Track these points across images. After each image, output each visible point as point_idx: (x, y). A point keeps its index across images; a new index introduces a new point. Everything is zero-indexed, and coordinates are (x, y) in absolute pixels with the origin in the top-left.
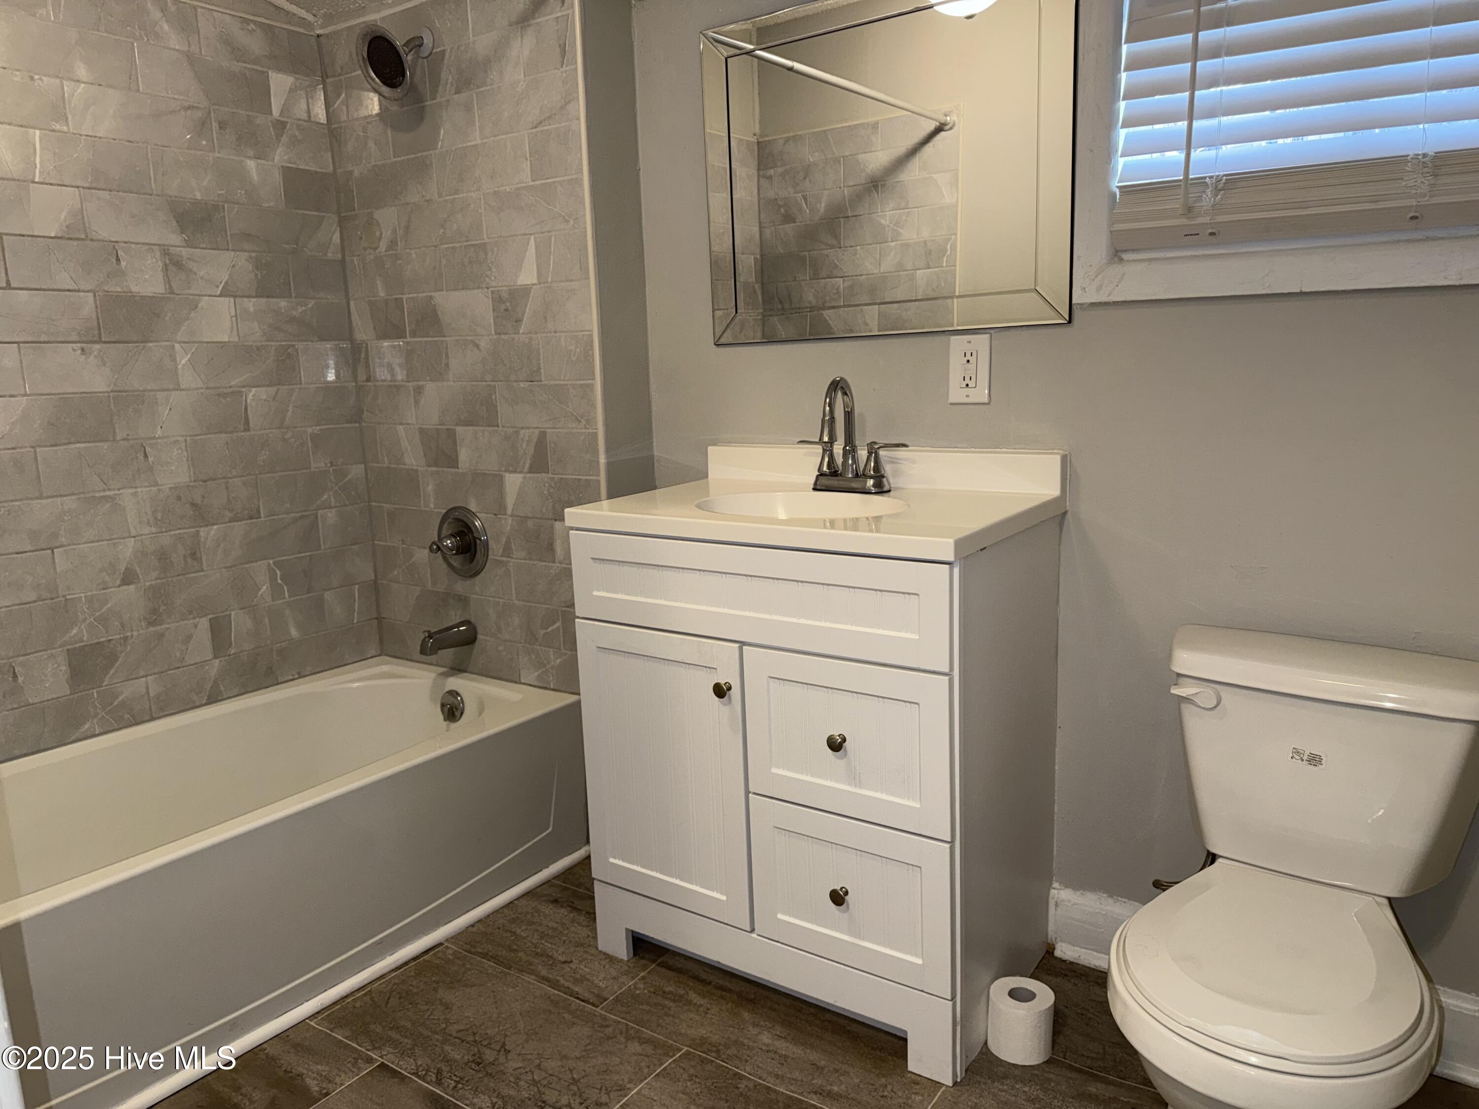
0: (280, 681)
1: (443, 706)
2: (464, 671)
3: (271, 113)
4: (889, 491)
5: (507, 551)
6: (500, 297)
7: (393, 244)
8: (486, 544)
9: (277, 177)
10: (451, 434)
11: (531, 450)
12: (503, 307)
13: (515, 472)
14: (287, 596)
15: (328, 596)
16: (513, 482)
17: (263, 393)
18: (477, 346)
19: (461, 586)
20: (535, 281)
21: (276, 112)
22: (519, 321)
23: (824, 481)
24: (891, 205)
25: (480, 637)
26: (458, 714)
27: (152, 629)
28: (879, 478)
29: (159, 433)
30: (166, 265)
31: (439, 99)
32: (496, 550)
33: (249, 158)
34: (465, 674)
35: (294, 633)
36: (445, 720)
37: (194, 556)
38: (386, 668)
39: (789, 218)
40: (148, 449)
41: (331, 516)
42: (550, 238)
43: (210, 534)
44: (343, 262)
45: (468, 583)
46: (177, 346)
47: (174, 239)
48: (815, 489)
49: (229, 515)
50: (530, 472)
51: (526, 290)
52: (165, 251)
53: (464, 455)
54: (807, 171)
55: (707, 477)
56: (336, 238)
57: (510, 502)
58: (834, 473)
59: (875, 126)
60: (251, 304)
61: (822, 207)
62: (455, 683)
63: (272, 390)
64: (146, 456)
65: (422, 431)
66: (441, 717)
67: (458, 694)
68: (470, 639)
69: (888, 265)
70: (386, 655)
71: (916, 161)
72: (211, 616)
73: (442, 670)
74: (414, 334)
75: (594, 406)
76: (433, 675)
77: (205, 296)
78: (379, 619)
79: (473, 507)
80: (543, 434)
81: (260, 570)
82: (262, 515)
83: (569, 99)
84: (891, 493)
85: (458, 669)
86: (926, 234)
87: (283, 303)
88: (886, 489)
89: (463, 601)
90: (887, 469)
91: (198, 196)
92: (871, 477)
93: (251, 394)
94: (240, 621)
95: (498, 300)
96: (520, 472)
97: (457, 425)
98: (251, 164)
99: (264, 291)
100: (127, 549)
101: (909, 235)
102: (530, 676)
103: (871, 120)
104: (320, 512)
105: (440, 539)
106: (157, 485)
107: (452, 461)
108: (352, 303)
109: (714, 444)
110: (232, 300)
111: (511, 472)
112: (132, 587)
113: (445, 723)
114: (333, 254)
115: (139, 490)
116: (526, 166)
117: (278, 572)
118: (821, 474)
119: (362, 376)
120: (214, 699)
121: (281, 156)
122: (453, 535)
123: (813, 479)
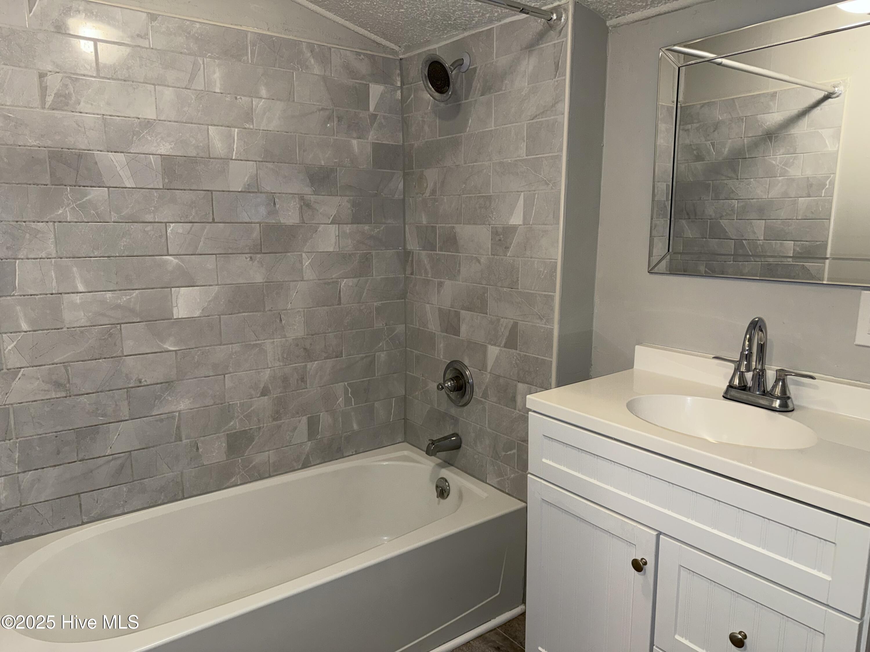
0: (345, 455)
1: (437, 487)
2: (452, 465)
3: (369, 110)
4: (793, 410)
5: (485, 395)
6: (497, 232)
7: (433, 192)
8: (472, 386)
9: (369, 149)
10: (457, 314)
11: (507, 333)
12: (497, 238)
13: (495, 345)
14: (353, 405)
15: (377, 404)
16: (493, 351)
17: (351, 282)
18: (479, 262)
19: (454, 411)
20: (521, 223)
21: (372, 109)
22: (507, 248)
23: (734, 393)
24: (782, 151)
25: (463, 445)
26: (445, 495)
27: (275, 423)
28: (785, 398)
29: (289, 306)
30: (301, 206)
31: (470, 100)
32: (478, 393)
33: (354, 138)
34: (452, 468)
35: (355, 427)
36: (437, 497)
37: (303, 379)
38: (406, 453)
39: (699, 158)
40: (282, 316)
41: (383, 356)
42: (534, 194)
43: (312, 366)
44: (404, 200)
45: (460, 409)
46: (304, 254)
47: (307, 190)
48: (726, 397)
49: (325, 355)
50: (505, 347)
51: (514, 229)
52: (302, 198)
53: (463, 328)
54: (716, 126)
55: (632, 367)
56: (401, 186)
57: (490, 363)
58: (743, 387)
59: (774, 95)
60: (347, 228)
61: (726, 151)
62: (445, 473)
63: (355, 280)
64: (281, 320)
65: (440, 310)
66: (436, 494)
67: (446, 481)
68: (457, 446)
69: (775, 193)
70: (408, 442)
71: (806, 120)
72: (308, 416)
73: (439, 461)
74: (441, 249)
75: (552, 310)
76: (433, 464)
77: (322, 224)
78: (405, 419)
79: (466, 362)
80: (515, 325)
81: (339, 388)
82: (343, 356)
83: (558, 100)
84: (794, 413)
85: (448, 463)
86: (809, 173)
87: (367, 227)
88: (790, 408)
89: (455, 421)
90: (792, 390)
91: (323, 163)
92: (778, 398)
93: (344, 283)
94: (325, 419)
95: (495, 233)
96: (499, 346)
97: (462, 309)
98: (355, 142)
99: (356, 220)
100: (266, 374)
101: (795, 172)
102: (494, 481)
103: (771, 90)
104: (377, 354)
105: (445, 382)
106: (285, 337)
107: (457, 332)
108: (406, 226)
109: (640, 344)
110: (337, 226)
111: (492, 345)
112: (266, 397)
113: (437, 499)
114: (398, 196)
115: (275, 340)
116: (523, 145)
117: (350, 390)
118: (731, 386)
119: (408, 272)
120: (305, 465)
121: (372, 136)
122: (452, 379)
123: (724, 385)
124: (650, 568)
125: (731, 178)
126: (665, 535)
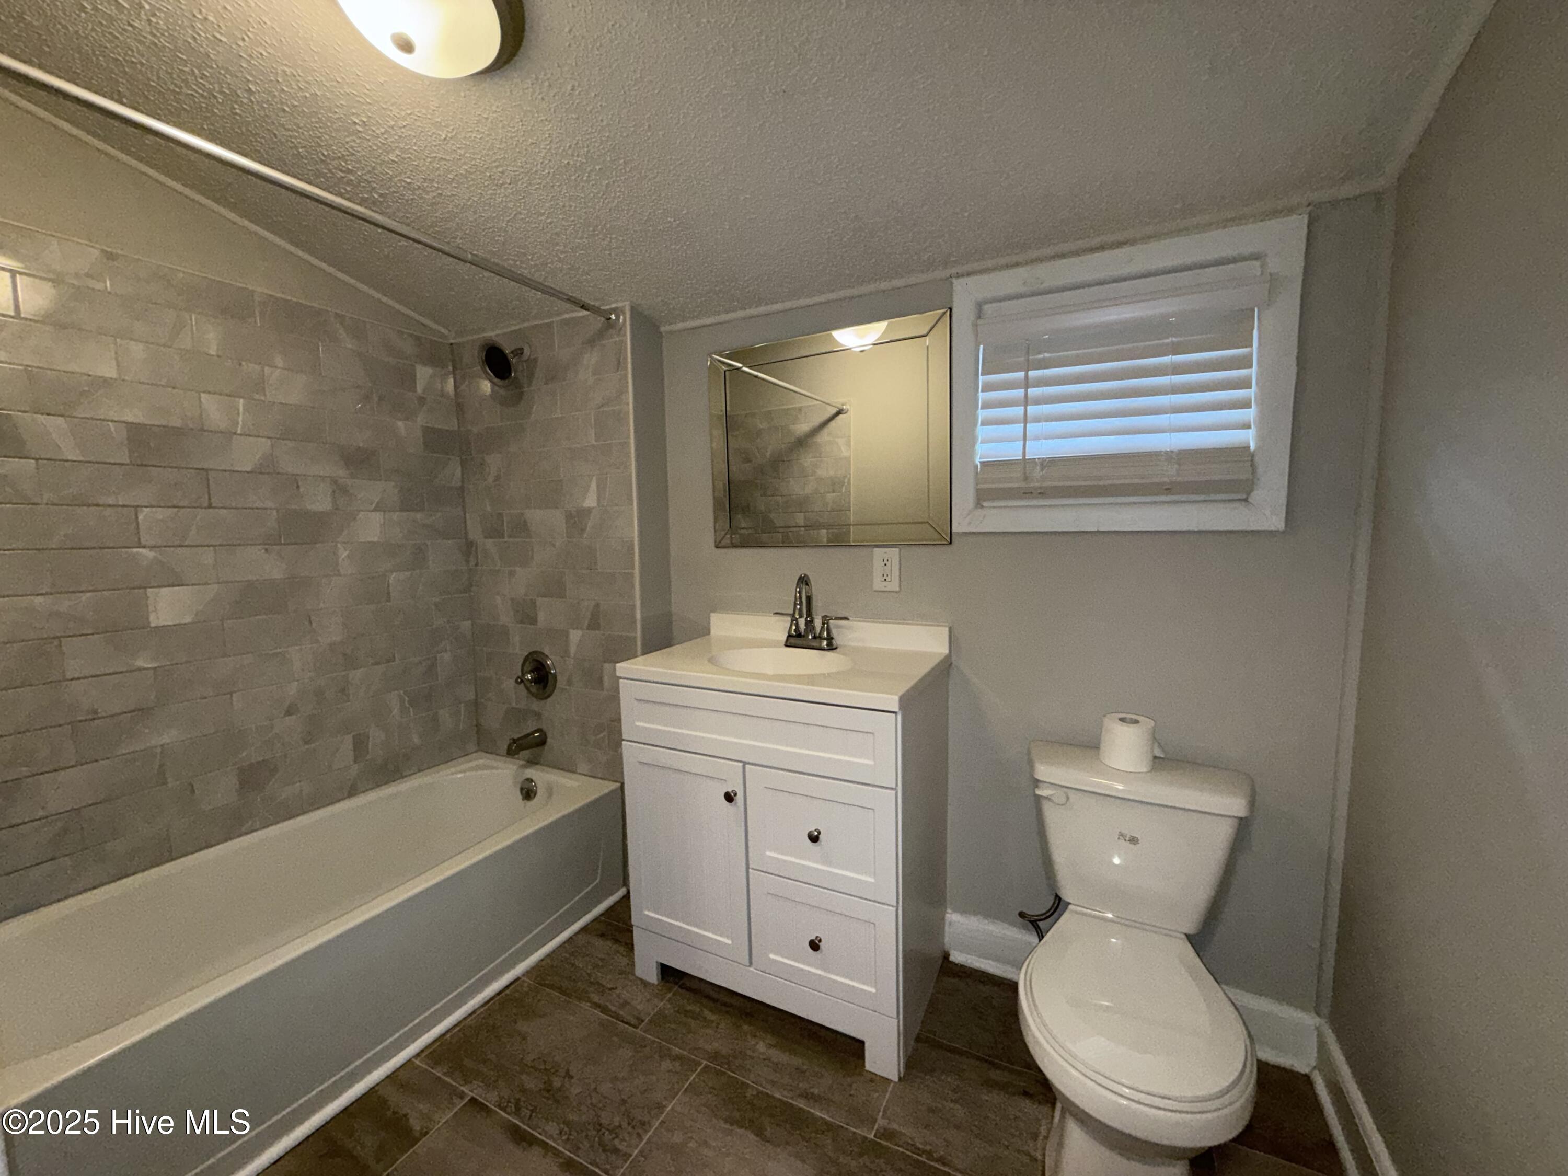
0: (404, 774)
1: (522, 789)
2: (537, 764)
3: (415, 391)
4: (836, 648)
5: (569, 682)
6: (571, 514)
7: (497, 478)
8: (555, 676)
9: (419, 434)
10: (533, 603)
11: (588, 615)
12: (572, 521)
13: (577, 628)
14: (412, 715)
15: (441, 712)
16: (575, 636)
17: (403, 575)
18: (554, 546)
19: (536, 705)
20: (595, 505)
21: (419, 390)
22: (583, 530)
23: (792, 640)
24: (810, 455)
25: (549, 740)
26: (532, 795)
27: (307, 747)
28: (830, 639)
29: (322, 605)
30: (334, 492)
31: (532, 388)
32: (561, 682)
33: (400, 420)
34: (538, 766)
35: (416, 740)
36: (523, 800)
37: (343, 690)
38: (481, 761)
39: (748, 460)
40: (313, 618)
41: (447, 657)
42: (606, 478)
43: (356, 675)
44: (462, 489)
45: (542, 702)
46: (339, 545)
47: (342, 473)
48: (786, 646)
49: (371, 661)
50: (588, 629)
51: (589, 510)
52: (334, 481)
53: (541, 616)
54: (759, 433)
55: (708, 633)
56: (458, 472)
57: (573, 649)
58: (799, 635)
59: (800, 409)
60: (396, 516)
61: (768, 454)
62: (531, 773)
63: (408, 574)
64: (311, 623)
65: (512, 600)
66: (520, 797)
67: (532, 781)
68: (542, 742)
69: (809, 490)
70: (482, 751)
71: (826, 431)
72: (353, 734)
73: (522, 762)
74: (510, 536)
75: (633, 586)
76: (515, 767)
77: (362, 511)
78: (478, 726)
79: (546, 651)
80: (597, 605)
81: (393, 700)
82: (397, 659)
83: (622, 391)
84: (838, 650)
85: (533, 762)
86: (832, 473)
87: (419, 516)
88: (834, 647)
89: (538, 715)
90: (834, 633)
91: (361, 445)
92: (825, 639)
93: (392, 578)
94: (376, 736)
95: (569, 516)
96: (582, 629)
97: (538, 596)
98: (400, 424)
99: (406, 506)
100: (293, 689)
101: (822, 473)
102: (583, 767)
103: (797, 405)
104: (439, 656)
105: (523, 674)
106: (317, 641)
107: (534, 621)
108: (467, 515)
109: (714, 611)
110: (382, 513)
111: (574, 629)
112: (294, 717)
113: (523, 802)
114: (456, 482)
115: (304, 647)
116: (592, 432)
117: (406, 698)
118: (790, 636)
119: (472, 563)
120: (352, 792)
121: (421, 419)
122: (531, 671)
123: (784, 638)
124: (739, 798)
125: (775, 478)
126: (749, 763)
